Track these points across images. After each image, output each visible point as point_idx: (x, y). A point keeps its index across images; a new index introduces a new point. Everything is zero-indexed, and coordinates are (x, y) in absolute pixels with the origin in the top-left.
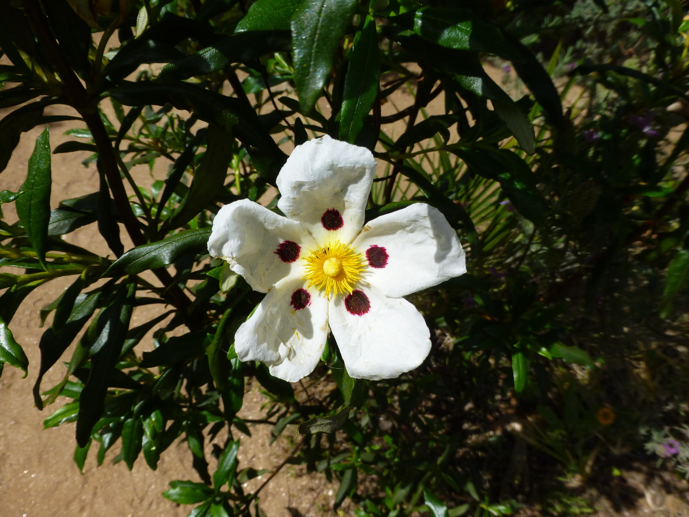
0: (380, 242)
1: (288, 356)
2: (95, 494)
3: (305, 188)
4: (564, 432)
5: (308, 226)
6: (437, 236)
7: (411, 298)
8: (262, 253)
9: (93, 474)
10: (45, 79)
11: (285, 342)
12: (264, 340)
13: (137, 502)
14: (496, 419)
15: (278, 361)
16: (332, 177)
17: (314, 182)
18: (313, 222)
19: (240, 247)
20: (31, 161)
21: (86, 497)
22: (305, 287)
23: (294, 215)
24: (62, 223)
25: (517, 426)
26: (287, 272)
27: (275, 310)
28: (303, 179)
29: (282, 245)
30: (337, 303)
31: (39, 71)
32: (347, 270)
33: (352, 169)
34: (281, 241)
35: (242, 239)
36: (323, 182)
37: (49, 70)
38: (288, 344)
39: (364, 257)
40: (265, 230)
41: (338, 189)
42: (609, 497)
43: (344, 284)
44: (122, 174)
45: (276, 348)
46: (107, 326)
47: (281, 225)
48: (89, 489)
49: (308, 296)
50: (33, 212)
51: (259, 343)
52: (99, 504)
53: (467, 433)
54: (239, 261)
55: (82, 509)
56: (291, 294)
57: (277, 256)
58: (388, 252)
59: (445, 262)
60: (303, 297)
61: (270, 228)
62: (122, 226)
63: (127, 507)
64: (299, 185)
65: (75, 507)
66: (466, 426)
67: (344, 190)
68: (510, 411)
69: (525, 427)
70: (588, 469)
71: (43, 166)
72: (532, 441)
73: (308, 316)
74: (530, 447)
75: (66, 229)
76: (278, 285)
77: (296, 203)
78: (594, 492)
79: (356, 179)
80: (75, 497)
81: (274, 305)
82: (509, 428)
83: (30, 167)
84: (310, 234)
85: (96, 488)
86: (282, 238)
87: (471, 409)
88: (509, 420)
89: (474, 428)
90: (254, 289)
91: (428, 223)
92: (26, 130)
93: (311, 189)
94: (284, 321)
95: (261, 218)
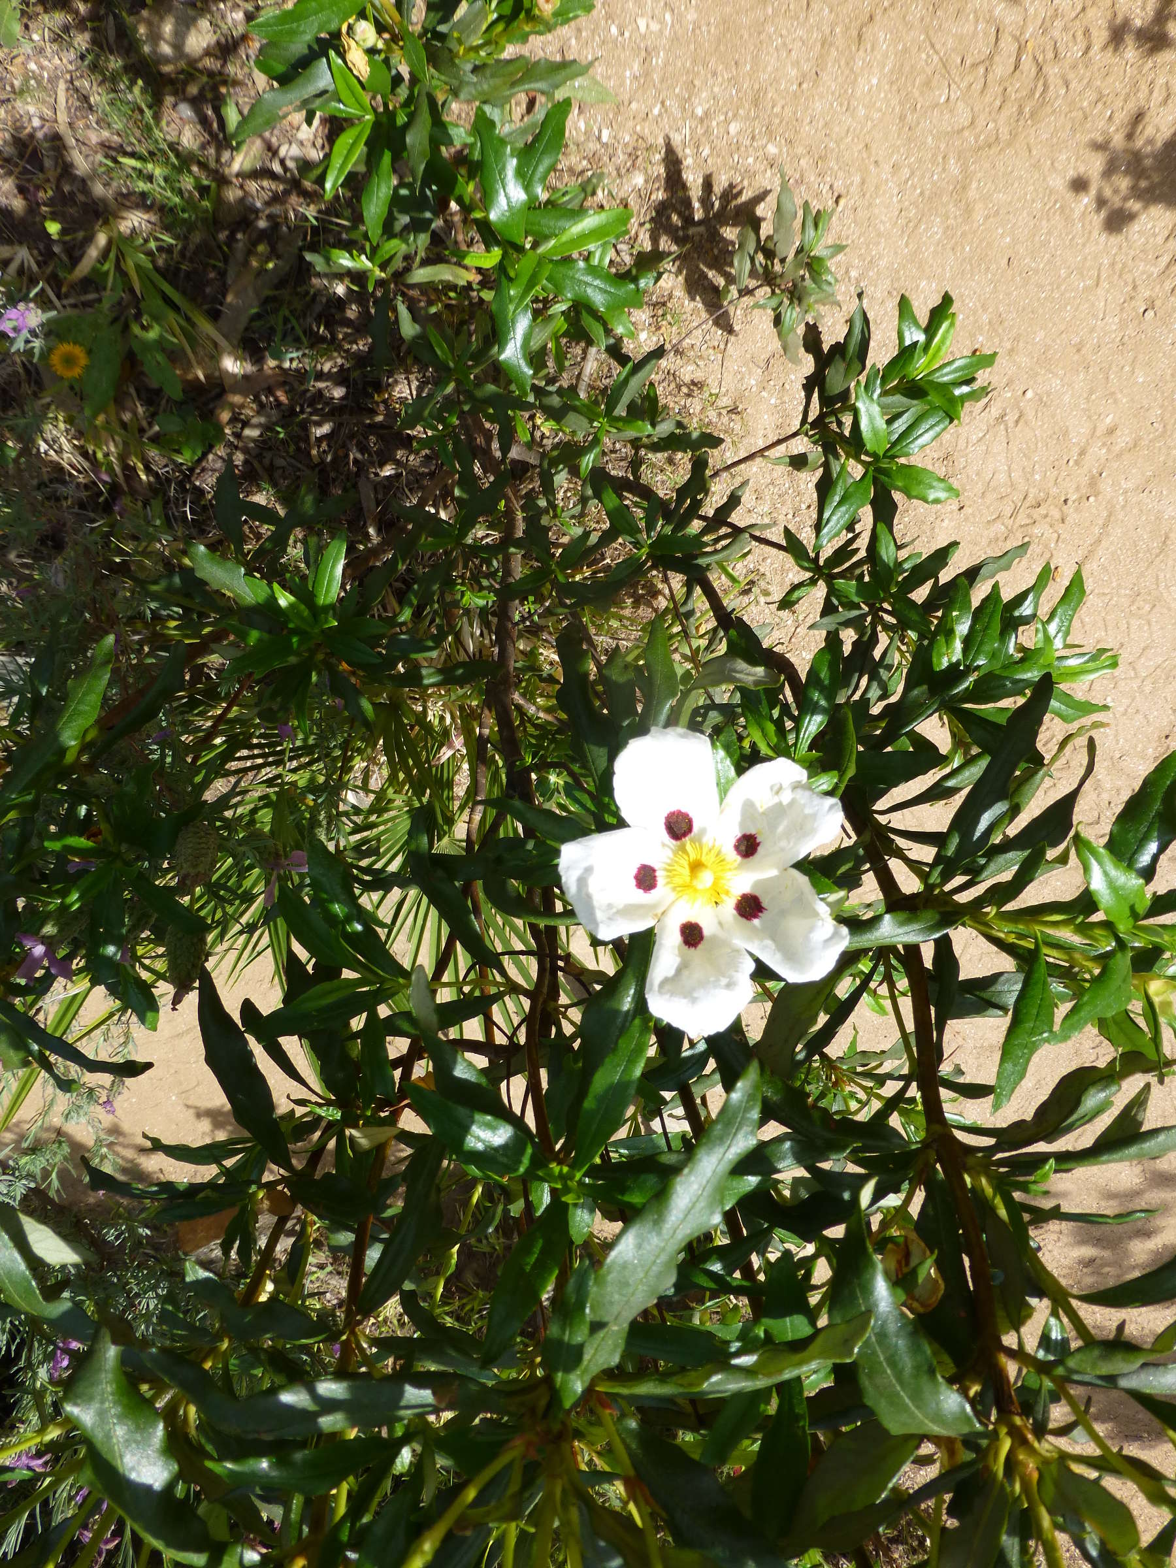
0: (640, 896)
1: (781, 788)
2: (1082, 453)
3: (724, 981)
4: (136, 330)
5: (721, 934)
6: (589, 897)
7: (621, 824)
8: (783, 913)
9: (1078, 488)
10: (984, 1181)
11: (780, 803)
12: (806, 817)
13: (1011, 418)
14: (270, 391)
15: (796, 786)
16: (693, 990)
17: (715, 987)
18: (714, 938)
19: (812, 929)
20: (1022, 1075)
21: (1097, 452)
22: (739, 858)
23: (738, 951)
24: (1006, 988)
25: (231, 365)
26: (757, 884)
27: (783, 843)
28: (725, 992)
29: (756, 916)
30: (703, 831)
31: (989, 1191)
32: (686, 871)
33: (673, 994)
34: (756, 922)
35: (807, 938)
36: (703, 984)
37: (976, 1192)
38: (776, 800)
39: (661, 881)
40: (774, 940)
41: (685, 973)
42: (66, 170)
43: (693, 856)
44: (913, 1040)
45: (793, 803)
46: (978, 834)
47: (757, 942)
48: (1091, 463)
49: (737, 848)
50: (1035, 1011)
51: (814, 816)
52: (1079, 432)
53: (340, 378)
54: (816, 914)
55: (1111, 431)
56: (757, 856)
57: (764, 905)
58: (634, 882)
59: (585, 864)
60: (743, 848)
61: (769, 942)
62: (928, 963)
63: (1030, 414)
64: (729, 986)
65: (1122, 440)
66: (338, 393)
67: (679, 971)
68: (237, 399)
69: (215, 358)
70: (102, 239)
71: (1009, 1066)
72: (206, 327)
73: (742, 824)
74: (214, 316)
75: (1002, 978)
76: (773, 872)
77: (734, 965)
78: (98, 189)
79: (665, 981)
80: (1119, 456)
81: (783, 850)
82: (249, 368)
83: (1025, 1070)
84: (720, 924)
85: (1077, 463)
86: (754, 927)
87: (319, 424)
88: (245, 383)
89: (321, 385)
90: (806, 878)
91: (599, 915)
92: (1023, 1121)
93: (718, 980)
94: (773, 827)
95: (778, 956)
